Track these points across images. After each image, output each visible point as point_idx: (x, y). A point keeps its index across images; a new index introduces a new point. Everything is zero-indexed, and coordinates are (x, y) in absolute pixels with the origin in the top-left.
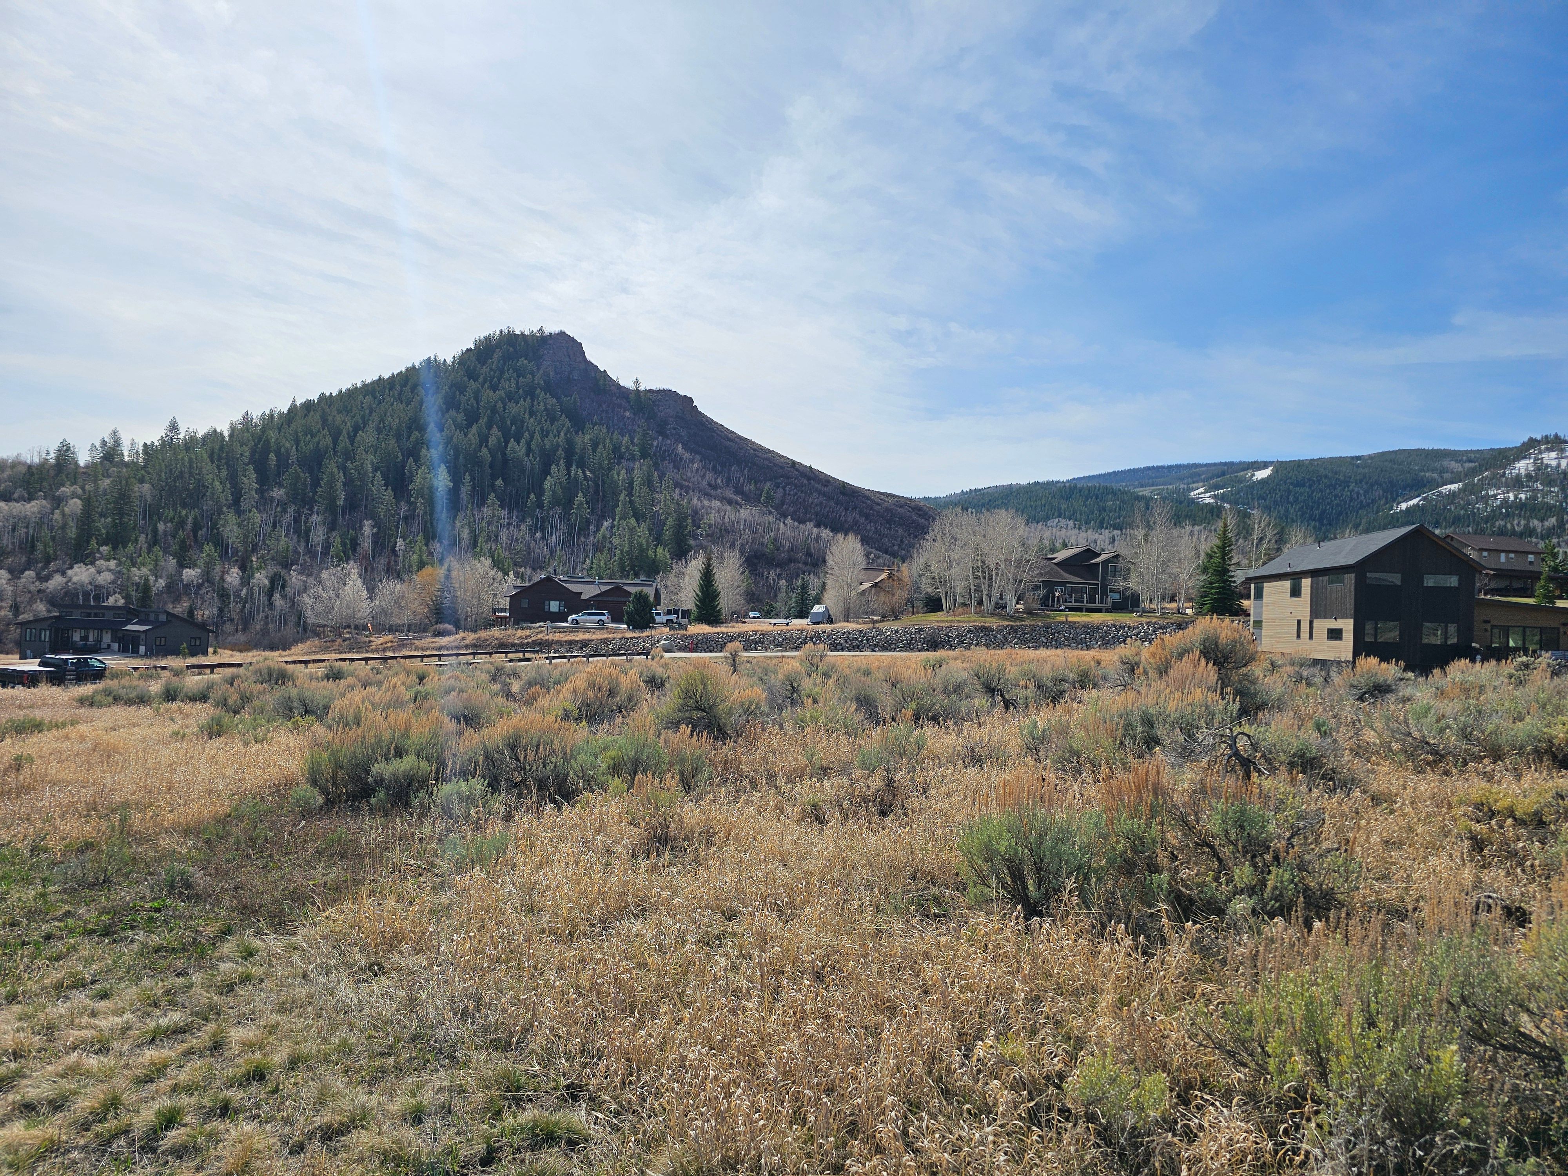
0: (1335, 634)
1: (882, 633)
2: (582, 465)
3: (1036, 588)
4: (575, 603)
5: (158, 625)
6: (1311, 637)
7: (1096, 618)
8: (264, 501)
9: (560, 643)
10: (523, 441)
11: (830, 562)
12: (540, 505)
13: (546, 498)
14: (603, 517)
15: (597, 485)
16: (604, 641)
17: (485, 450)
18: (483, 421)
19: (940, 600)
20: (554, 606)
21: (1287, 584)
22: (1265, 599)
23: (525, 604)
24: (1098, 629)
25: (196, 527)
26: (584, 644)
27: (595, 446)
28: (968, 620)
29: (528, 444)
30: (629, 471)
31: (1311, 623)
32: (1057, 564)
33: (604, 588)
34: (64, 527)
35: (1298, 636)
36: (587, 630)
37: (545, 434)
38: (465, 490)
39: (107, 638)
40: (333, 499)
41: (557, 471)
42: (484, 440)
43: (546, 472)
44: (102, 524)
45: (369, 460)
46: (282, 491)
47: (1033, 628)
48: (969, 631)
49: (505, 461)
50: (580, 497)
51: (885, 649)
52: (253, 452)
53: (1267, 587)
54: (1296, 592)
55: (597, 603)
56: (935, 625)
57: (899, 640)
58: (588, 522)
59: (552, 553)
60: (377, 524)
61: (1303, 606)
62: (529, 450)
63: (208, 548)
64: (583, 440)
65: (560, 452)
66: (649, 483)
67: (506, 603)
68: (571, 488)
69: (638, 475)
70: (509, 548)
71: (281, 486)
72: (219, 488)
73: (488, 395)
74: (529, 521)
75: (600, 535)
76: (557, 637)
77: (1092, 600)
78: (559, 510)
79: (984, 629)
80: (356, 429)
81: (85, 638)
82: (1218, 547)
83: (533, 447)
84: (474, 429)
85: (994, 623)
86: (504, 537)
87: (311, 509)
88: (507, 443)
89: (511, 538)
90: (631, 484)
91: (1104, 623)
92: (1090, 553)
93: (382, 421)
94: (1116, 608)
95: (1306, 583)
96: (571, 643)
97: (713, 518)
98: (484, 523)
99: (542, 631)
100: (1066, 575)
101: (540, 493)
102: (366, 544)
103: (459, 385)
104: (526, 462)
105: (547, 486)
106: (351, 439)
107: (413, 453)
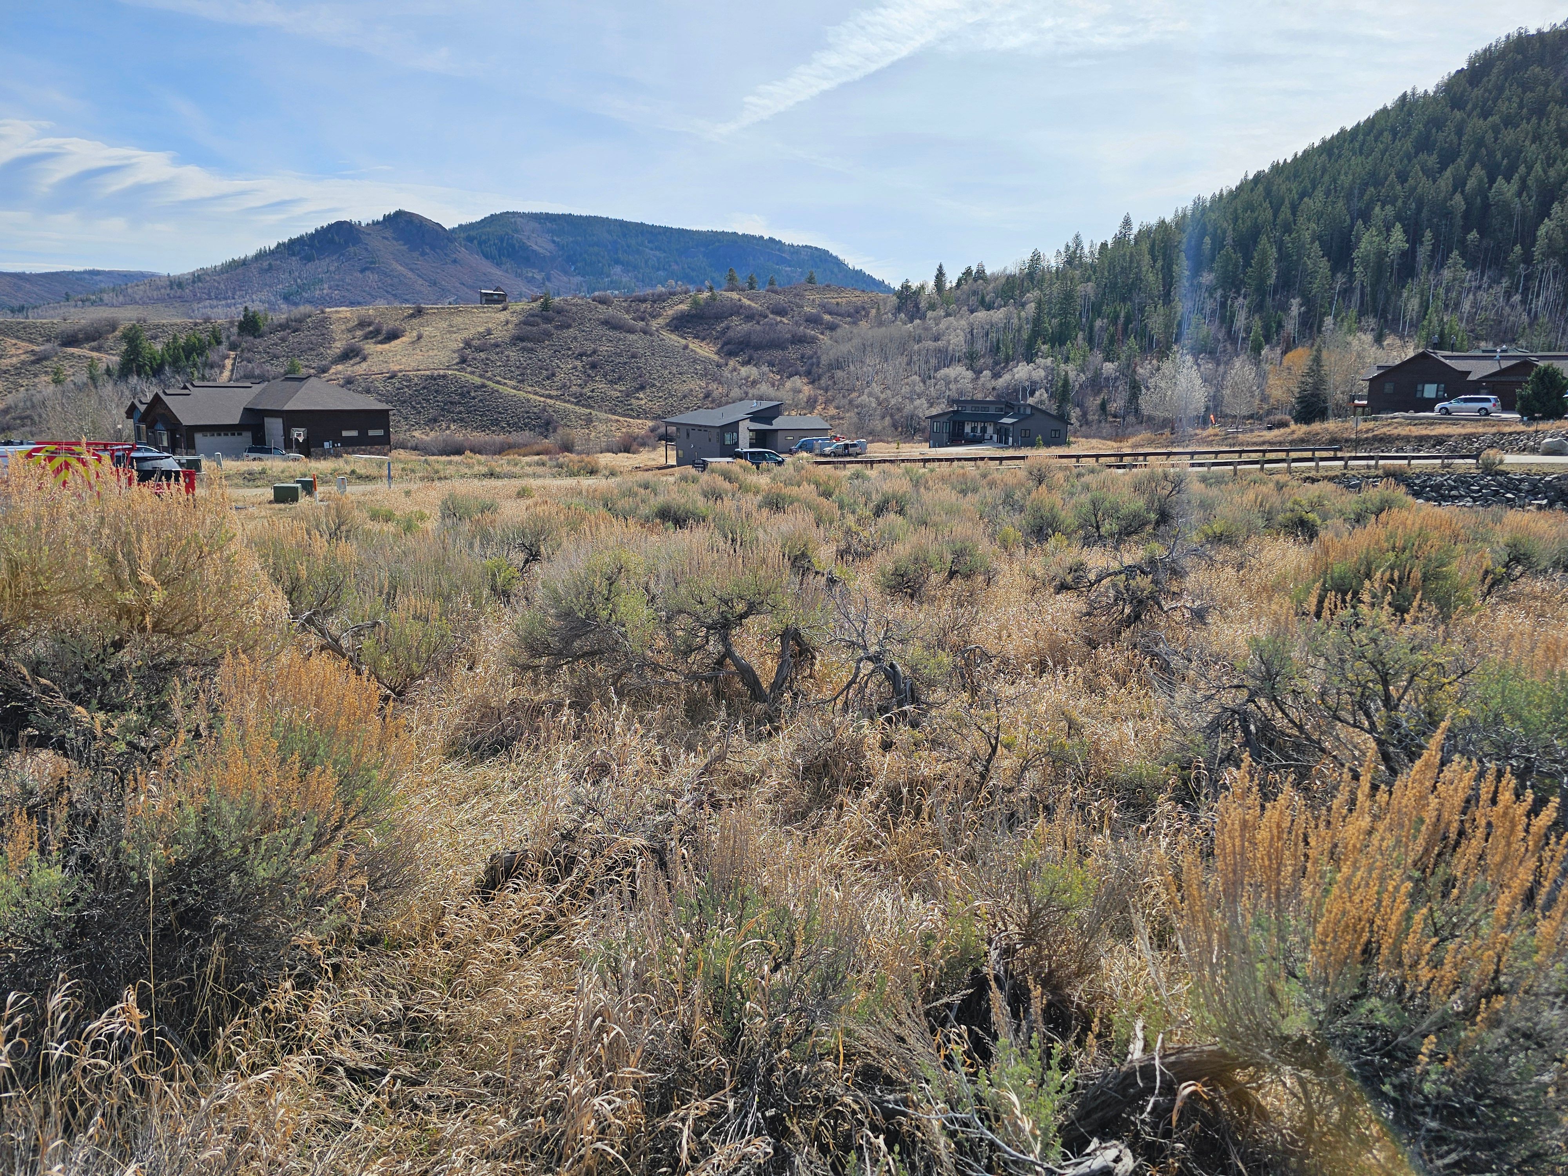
4: (1457, 386)
5: (1023, 418)
10: (1516, 176)
12: (1527, 258)
17: (1458, 197)
18: (1463, 160)
20: (1430, 391)
23: (1389, 388)
29: (1523, 180)
33: (1505, 364)
37: (1550, 163)
38: (1423, 251)
40: (1262, 280)
42: (1459, 184)
43: (1544, 214)
44: (1051, 324)
45: (1307, 230)
46: (1212, 276)
49: (1486, 206)
55: (1488, 385)
60: (1308, 302)
62: (1524, 186)
63: (1133, 341)
67: (1364, 387)
70: (1471, 318)
71: (1211, 270)
72: (1153, 280)
73: (1477, 125)
74: (1505, 282)
80: (1303, 195)
81: (974, 429)
83: (1530, 182)
84: (1448, 173)
86: (1466, 306)
87: (1238, 292)
88: (1492, 180)
89: (1474, 304)
93: (1335, 181)
98: (1441, 291)
99: (1393, 423)
101: (1530, 243)
102: (1291, 326)
103: (1436, 123)
104: (1516, 204)
105: (1542, 231)
106: (1294, 209)
107: (1365, 215)
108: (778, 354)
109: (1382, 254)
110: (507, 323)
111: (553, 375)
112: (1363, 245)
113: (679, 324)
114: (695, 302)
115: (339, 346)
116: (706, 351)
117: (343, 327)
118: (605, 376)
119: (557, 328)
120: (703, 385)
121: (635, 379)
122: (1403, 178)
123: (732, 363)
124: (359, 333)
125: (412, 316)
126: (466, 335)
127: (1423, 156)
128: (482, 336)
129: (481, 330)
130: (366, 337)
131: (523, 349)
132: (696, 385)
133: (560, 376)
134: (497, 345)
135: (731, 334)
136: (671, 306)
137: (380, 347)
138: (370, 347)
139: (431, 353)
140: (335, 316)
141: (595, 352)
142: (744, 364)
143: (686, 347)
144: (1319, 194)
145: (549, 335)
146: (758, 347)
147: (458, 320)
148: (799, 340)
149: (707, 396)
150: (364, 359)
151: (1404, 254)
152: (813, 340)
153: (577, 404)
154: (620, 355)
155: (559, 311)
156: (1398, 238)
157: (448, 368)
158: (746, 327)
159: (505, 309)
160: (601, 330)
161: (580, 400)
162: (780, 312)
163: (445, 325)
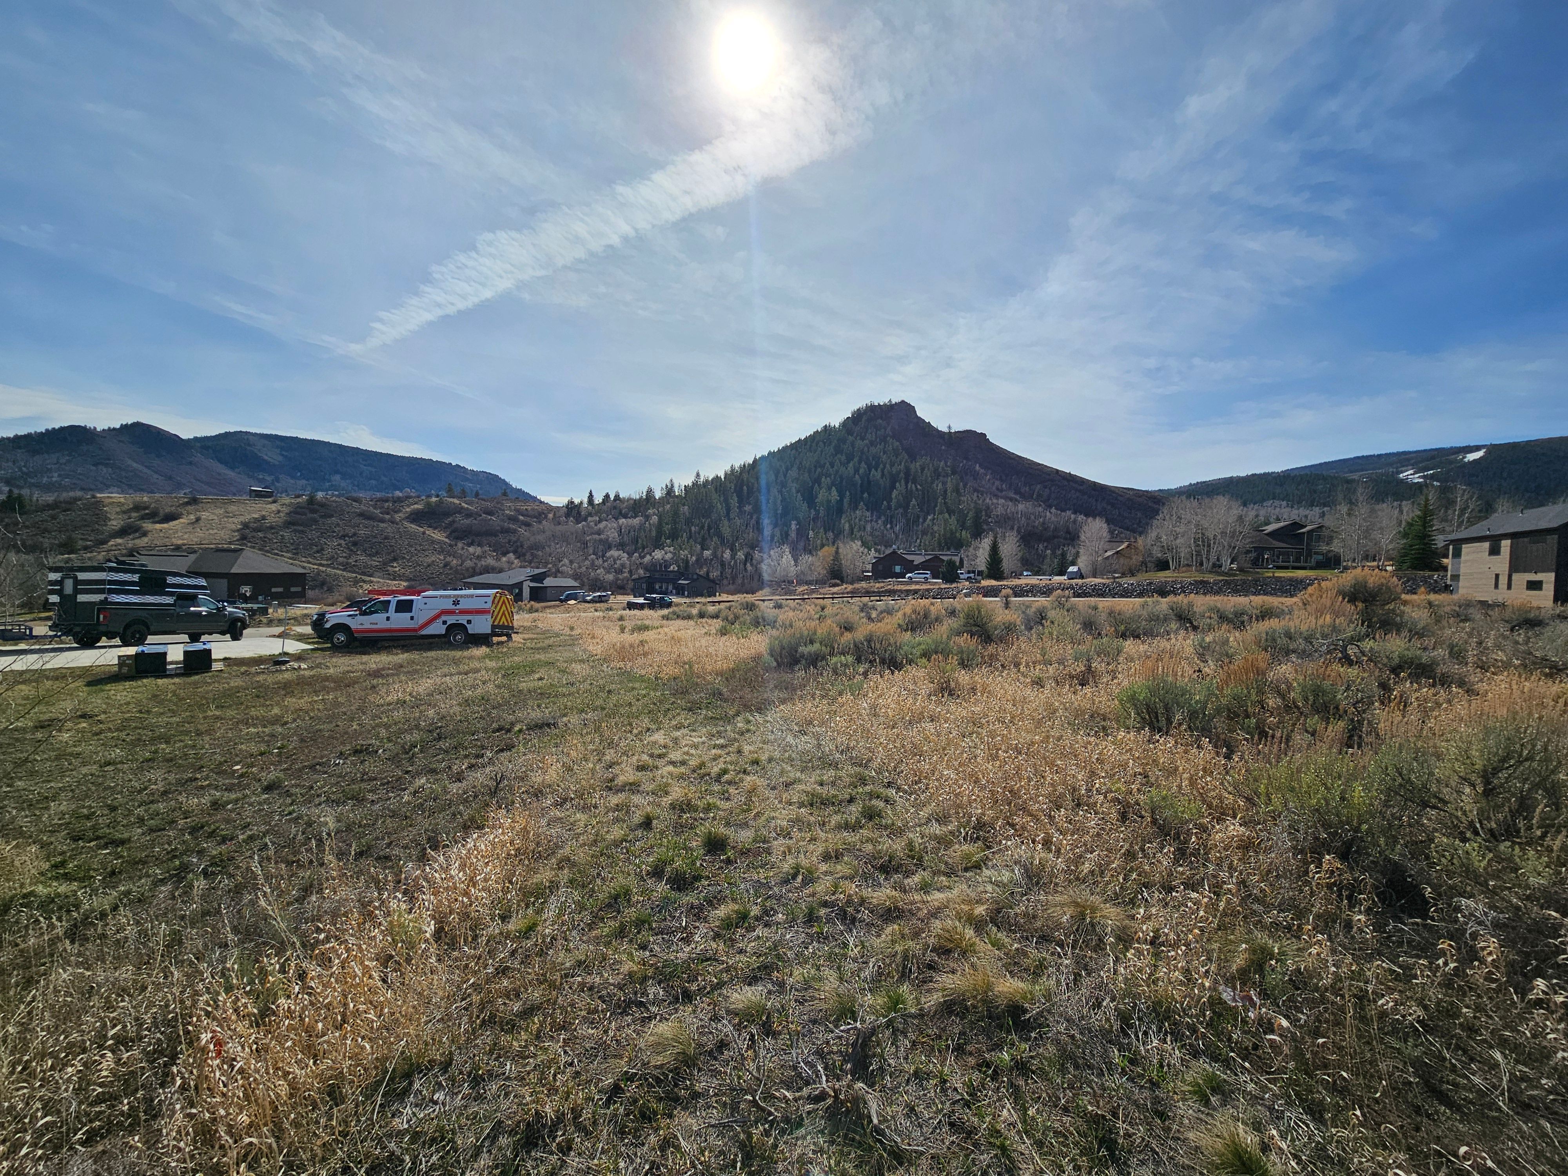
0: (1534, 586)
1: (1120, 585)
2: (914, 482)
3: (1248, 552)
4: (910, 567)
5: (693, 580)
6: (1509, 587)
7: (1300, 574)
8: (741, 512)
9: (901, 591)
10: (879, 470)
11: (1083, 537)
12: (889, 508)
13: (893, 504)
14: (928, 514)
15: (923, 494)
16: (928, 590)
17: (857, 477)
18: (856, 459)
19: (1168, 562)
20: (898, 569)
21: (1486, 545)
22: (1463, 558)
23: (880, 567)
24: (1302, 581)
25: (709, 528)
26: (916, 592)
27: (923, 469)
28: (1190, 576)
29: (883, 472)
30: (944, 483)
31: (1510, 577)
32: (1267, 534)
33: (928, 557)
34: (650, 530)
35: (1496, 586)
36: (917, 583)
37: (892, 465)
38: (846, 501)
39: (670, 587)
40: (775, 510)
41: (900, 486)
42: (857, 471)
43: (893, 487)
44: (667, 528)
45: (794, 487)
47: (1244, 582)
48: (1191, 584)
49: (869, 482)
50: (914, 502)
51: (1122, 596)
52: (736, 486)
53: (1466, 548)
54: (1495, 551)
55: (923, 566)
56: (1163, 580)
57: (1133, 590)
58: (918, 517)
59: (897, 537)
60: (799, 523)
61: (1502, 563)
62: (883, 475)
63: (715, 539)
64: (915, 466)
65: (902, 475)
66: (957, 490)
67: (869, 567)
68: (908, 496)
69: (949, 485)
70: (872, 534)
71: (749, 504)
72: (720, 507)
73: (859, 443)
74: (883, 518)
75: (925, 525)
76: (899, 587)
77: (1297, 560)
78: (901, 510)
79: (1202, 582)
80: (786, 468)
81: (661, 587)
82: (1418, 517)
83: (885, 472)
84: (851, 465)
85: (1211, 578)
86: (868, 528)
87: (764, 516)
88: (870, 471)
89: (872, 528)
90: (945, 491)
91: (1306, 578)
92: (1296, 525)
93: (801, 464)
94: (1319, 566)
95: (1506, 544)
96: (907, 591)
97: (1000, 511)
98: (857, 520)
99: (890, 584)
100: (1274, 542)
101: (890, 500)
102: (793, 535)
103: (843, 441)
104: (881, 482)
105: (893, 496)
106: (785, 476)
107: (817, 481)
108: (493, 540)
109: (829, 501)
110: (279, 512)
111: (322, 549)
112: (820, 496)
113: (416, 517)
114: (428, 504)
115: (116, 523)
116: (438, 535)
117: (118, 510)
118: (365, 551)
119: (321, 517)
120: (442, 557)
121: (389, 554)
122: (832, 466)
123: (460, 545)
124: (134, 515)
125: (188, 503)
126: (242, 519)
127: (839, 456)
128: (256, 520)
129: (256, 516)
130: (143, 518)
131: (295, 531)
132: (437, 558)
133: (328, 551)
134: (271, 528)
135: (455, 525)
136: (408, 506)
137: (158, 526)
138: (148, 526)
139: (211, 531)
140: (107, 501)
141: (355, 534)
142: (470, 545)
143: (424, 533)
144: (795, 468)
145: (315, 521)
146: (478, 534)
147: (232, 508)
148: (507, 531)
149: (445, 566)
150: (145, 534)
151: (837, 502)
152: (515, 531)
153: (344, 570)
154: (375, 537)
155: (322, 505)
156: (835, 495)
157: (230, 543)
158: (467, 521)
159: (274, 502)
160: (357, 520)
161: (346, 567)
162: (490, 513)
163: (222, 511)
